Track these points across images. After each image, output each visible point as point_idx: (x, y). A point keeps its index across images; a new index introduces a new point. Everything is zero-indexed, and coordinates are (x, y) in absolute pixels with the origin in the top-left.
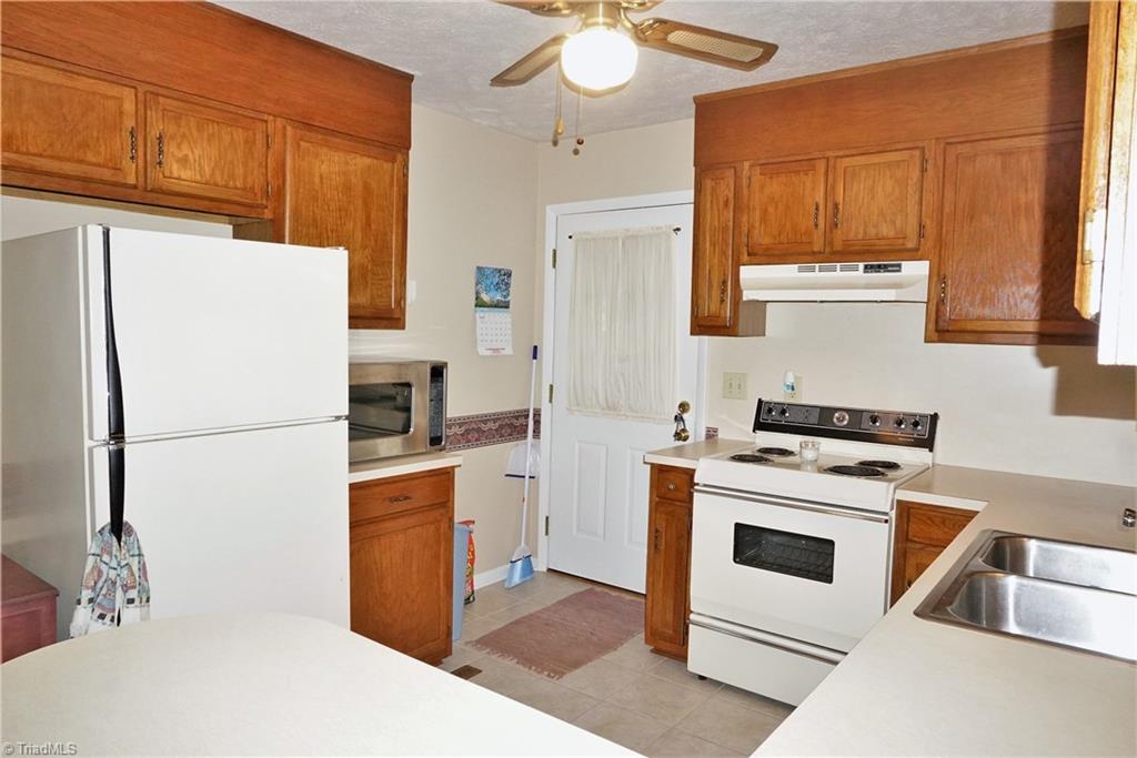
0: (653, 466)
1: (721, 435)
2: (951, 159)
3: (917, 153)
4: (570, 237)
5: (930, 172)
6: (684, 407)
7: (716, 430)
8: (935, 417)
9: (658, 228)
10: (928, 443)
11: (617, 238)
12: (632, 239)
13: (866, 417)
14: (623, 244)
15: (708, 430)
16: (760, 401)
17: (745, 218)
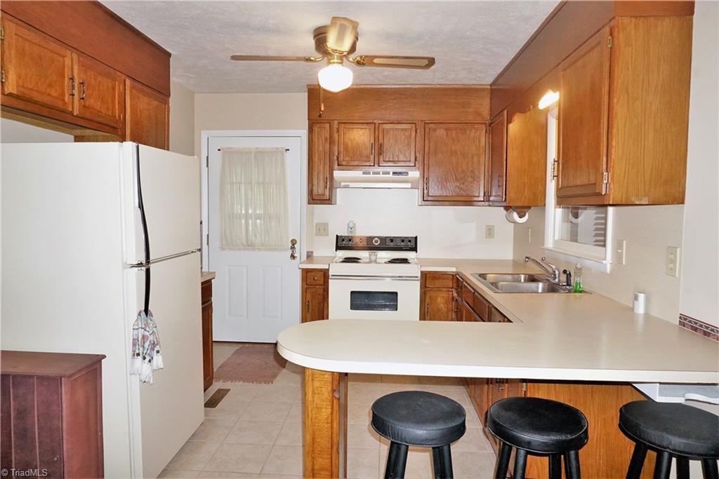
0: (303, 270)
1: (315, 254)
2: (427, 130)
3: (414, 125)
4: (219, 150)
5: (419, 134)
6: (294, 242)
7: (312, 252)
8: (416, 238)
9: (277, 148)
10: (414, 249)
11: (251, 152)
12: (260, 153)
13: (388, 240)
14: (255, 155)
15: (308, 252)
16: (337, 236)
17: (336, 148)
